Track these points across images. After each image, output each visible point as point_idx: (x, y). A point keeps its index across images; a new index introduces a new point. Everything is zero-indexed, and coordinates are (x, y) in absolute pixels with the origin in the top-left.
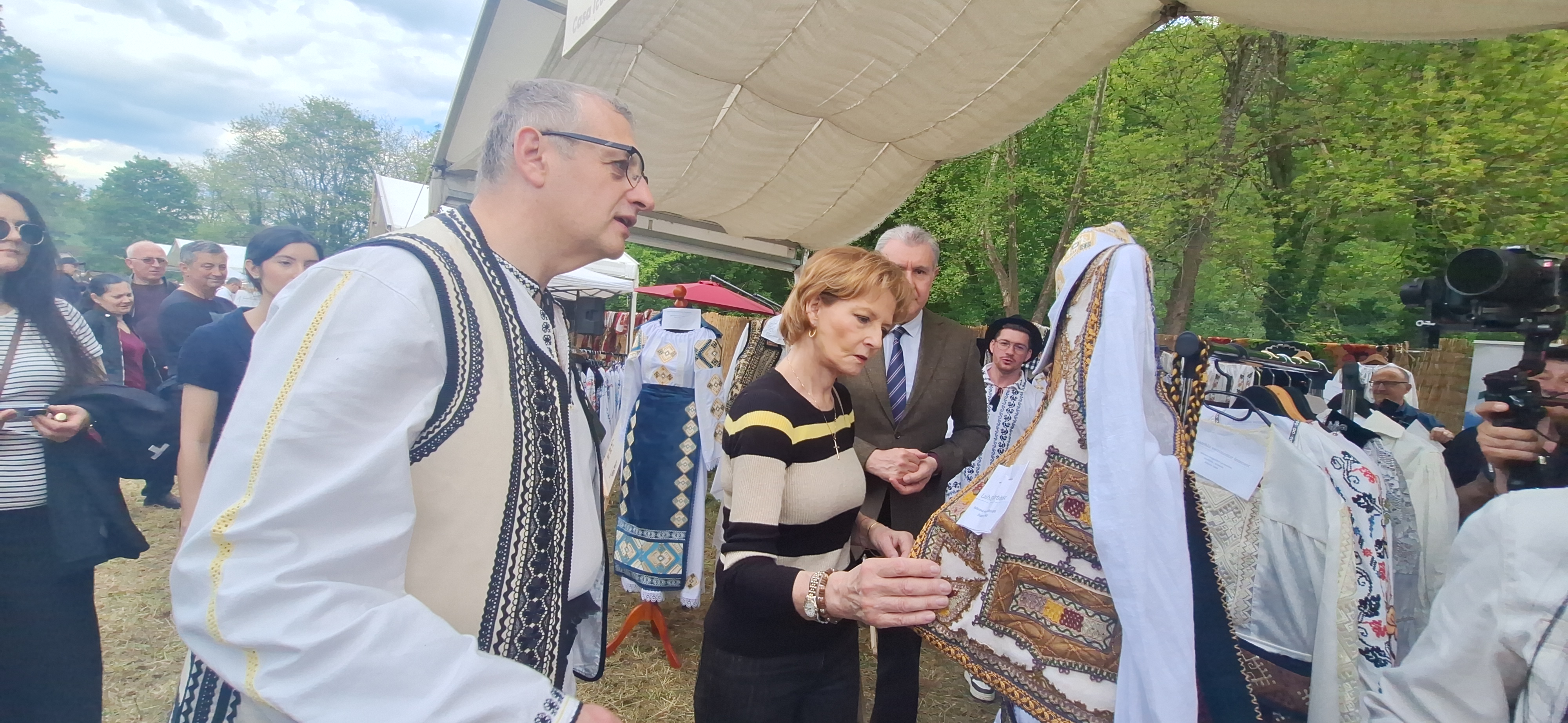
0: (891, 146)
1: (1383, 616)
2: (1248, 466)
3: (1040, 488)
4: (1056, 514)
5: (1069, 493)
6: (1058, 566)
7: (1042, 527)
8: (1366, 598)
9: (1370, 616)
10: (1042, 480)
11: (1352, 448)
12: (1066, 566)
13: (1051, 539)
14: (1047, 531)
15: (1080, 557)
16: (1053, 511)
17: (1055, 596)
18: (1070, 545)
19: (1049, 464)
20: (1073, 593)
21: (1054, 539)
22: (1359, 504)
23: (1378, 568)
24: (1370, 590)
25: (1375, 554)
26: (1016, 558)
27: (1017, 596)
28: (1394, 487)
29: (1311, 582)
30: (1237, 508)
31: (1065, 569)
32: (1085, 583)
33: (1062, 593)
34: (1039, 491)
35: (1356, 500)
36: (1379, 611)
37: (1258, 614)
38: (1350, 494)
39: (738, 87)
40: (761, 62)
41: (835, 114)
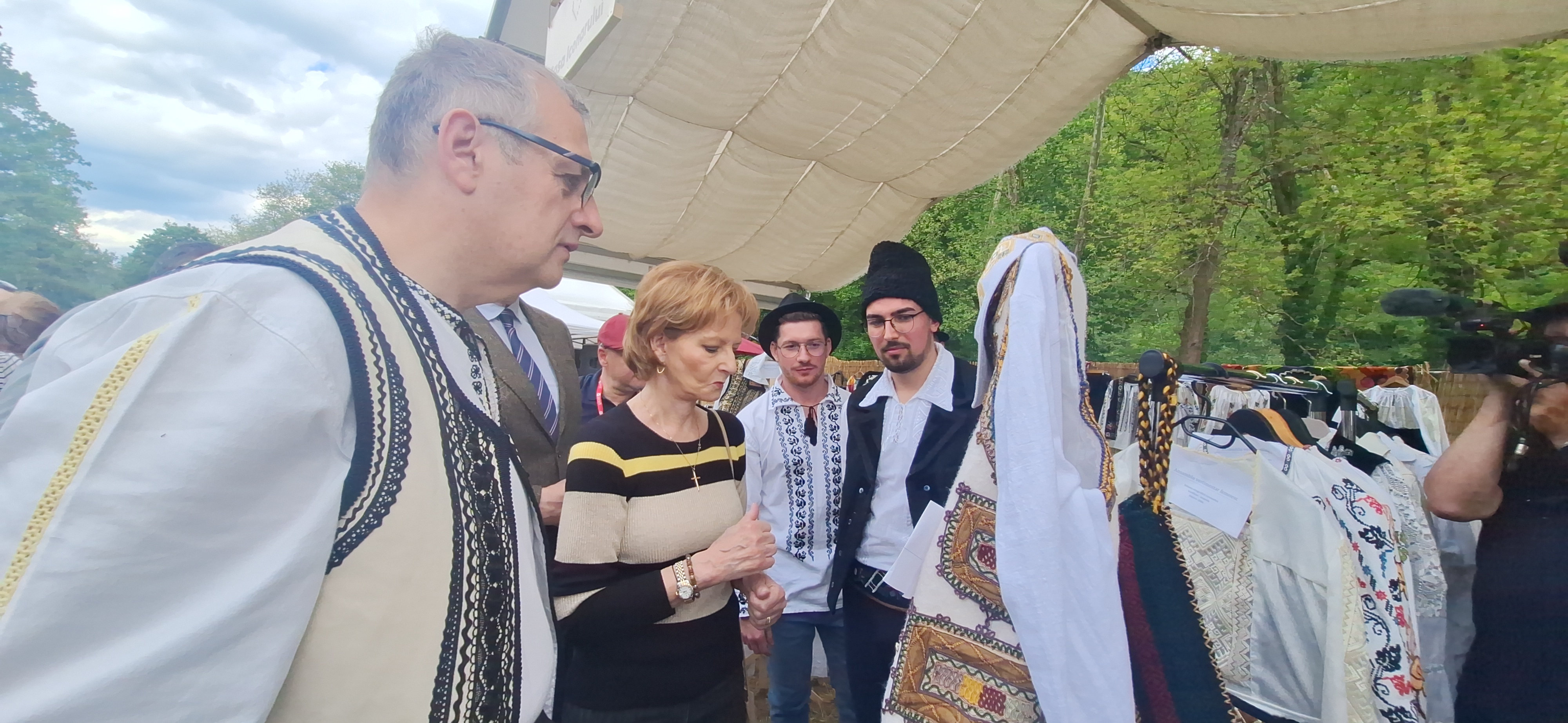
0: (886, 186)
1: (1404, 670)
2: (1236, 499)
3: (951, 534)
4: (970, 565)
5: (983, 539)
6: (976, 631)
7: (956, 582)
8: (1384, 649)
9: (1391, 670)
10: (954, 523)
11: (1357, 475)
12: (985, 631)
13: (966, 595)
14: (962, 586)
15: (999, 619)
16: (966, 561)
17: (973, 670)
18: (988, 603)
19: (960, 505)
20: (992, 665)
21: (969, 596)
22: (1367, 539)
23: (1394, 613)
24: (1388, 640)
25: (1389, 596)
26: (928, 619)
27: (929, 670)
28: (1410, 518)
29: (1313, 634)
30: (1226, 547)
31: (984, 635)
32: (1006, 652)
33: (981, 665)
34: (950, 537)
35: (1363, 535)
36: (1401, 664)
37: (1258, 670)
38: (1355, 528)
39: (730, 133)
40: (750, 108)
41: (827, 156)
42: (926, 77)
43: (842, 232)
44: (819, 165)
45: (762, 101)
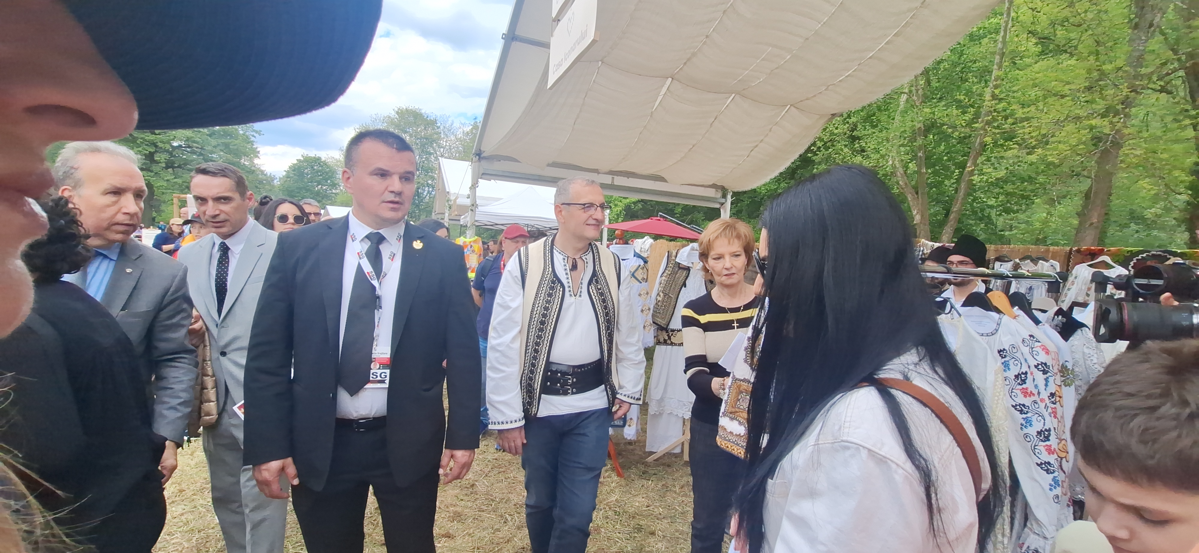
0: (792, 107)
1: (1053, 442)
8: (1042, 430)
9: (1044, 442)
22: (1038, 369)
23: (1050, 410)
24: (1042, 425)
25: (1047, 401)
35: (1036, 367)
36: (1050, 438)
38: (1033, 363)
39: (670, 79)
40: (685, 61)
41: (744, 89)
42: (824, 23)
43: (757, 146)
44: (738, 97)
45: (694, 54)
